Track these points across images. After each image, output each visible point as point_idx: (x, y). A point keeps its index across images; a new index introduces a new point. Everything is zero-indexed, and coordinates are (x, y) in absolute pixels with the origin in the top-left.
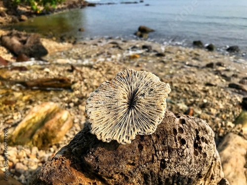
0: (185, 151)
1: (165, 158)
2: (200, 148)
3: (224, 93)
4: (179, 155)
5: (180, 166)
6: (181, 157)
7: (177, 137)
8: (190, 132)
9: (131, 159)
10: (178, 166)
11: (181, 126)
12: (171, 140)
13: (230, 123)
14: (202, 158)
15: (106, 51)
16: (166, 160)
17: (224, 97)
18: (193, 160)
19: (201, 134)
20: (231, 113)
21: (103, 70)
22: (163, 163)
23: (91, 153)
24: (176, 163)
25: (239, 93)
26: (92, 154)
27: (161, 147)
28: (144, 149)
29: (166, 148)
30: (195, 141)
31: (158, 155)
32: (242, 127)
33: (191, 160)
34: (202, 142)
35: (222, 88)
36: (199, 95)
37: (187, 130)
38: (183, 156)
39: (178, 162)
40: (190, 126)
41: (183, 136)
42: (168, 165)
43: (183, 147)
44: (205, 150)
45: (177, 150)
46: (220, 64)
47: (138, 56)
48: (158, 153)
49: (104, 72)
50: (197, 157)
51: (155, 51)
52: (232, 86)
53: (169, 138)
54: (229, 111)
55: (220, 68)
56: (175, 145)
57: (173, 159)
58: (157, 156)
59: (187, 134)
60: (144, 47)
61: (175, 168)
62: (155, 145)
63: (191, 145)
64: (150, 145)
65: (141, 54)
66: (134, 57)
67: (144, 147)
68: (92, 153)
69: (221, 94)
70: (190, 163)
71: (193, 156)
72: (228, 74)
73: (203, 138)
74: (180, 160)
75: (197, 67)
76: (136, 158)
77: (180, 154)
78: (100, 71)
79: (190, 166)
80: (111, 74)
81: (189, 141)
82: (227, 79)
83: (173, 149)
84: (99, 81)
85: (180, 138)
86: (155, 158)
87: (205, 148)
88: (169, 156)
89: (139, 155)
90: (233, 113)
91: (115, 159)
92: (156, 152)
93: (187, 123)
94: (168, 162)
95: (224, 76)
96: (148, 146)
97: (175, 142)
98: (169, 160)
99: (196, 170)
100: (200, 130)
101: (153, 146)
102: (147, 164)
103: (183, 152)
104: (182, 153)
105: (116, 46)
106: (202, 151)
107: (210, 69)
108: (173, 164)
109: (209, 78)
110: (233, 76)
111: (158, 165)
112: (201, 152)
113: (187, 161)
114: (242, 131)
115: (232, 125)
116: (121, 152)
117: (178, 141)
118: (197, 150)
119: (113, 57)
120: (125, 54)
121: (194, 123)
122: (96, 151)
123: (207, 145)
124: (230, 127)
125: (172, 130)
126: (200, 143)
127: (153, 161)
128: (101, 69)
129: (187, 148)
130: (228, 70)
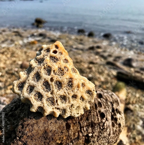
0: (105, 124)
1: (89, 133)
2: (116, 120)
3: (104, 69)
4: (100, 128)
5: (101, 139)
6: (102, 130)
7: (97, 111)
8: (107, 106)
9: (60, 140)
10: (100, 139)
11: (99, 100)
12: (93, 115)
14: (118, 129)
15: (10, 38)
16: (90, 135)
18: (112, 132)
19: (115, 106)
20: (109, 84)
21: (8, 54)
22: (86, 138)
23: (18, 138)
24: (98, 137)
26: (20, 140)
27: (85, 123)
28: (72, 128)
29: (89, 123)
30: (112, 114)
31: (83, 131)
33: (110, 131)
34: (117, 114)
35: (101, 65)
36: (85, 71)
37: (104, 104)
38: (104, 129)
39: (100, 136)
40: (106, 100)
41: (103, 110)
42: (92, 139)
43: (104, 121)
44: (119, 121)
45: (99, 124)
46: (98, 47)
47: (36, 42)
48: (83, 130)
49: (9, 56)
50: (114, 128)
51: (49, 38)
52: (109, 63)
53: (92, 114)
54: (108, 82)
55: (99, 50)
56: (97, 120)
57: (96, 134)
58: (82, 133)
59: (105, 108)
60: (41, 35)
61: (98, 141)
62: (81, 122)
63: (109, 118)
64: (76, 122)
65: (39, 41)
66: (33, 43)
67: (71, 126)
68: (20, 138)
69: (102, 70)
70: (109, 135)
71: (111, 128)
72: (106, 54)
73: (117, 110)
74: (101, 134)
75: (82, 50)
76: (64, 138)
77: (102, 128)
78: (6, 55)
79: (109, 138)
80: (15, 57)
81: (108, 114)
82: (105, 58)
83: (95, 124)
84: (5, 63)
85: (100, 112)
86: (81, 134)
87: (120, 119)
88: (92, 131)
89: (68, 134)
91: (44, 143)
92: (81, 129)
93: (104, 97)
94: (92, 136)
95: (102, 56)
96: (74, 124)
97: (97, 117)
98: (93, 135)
99: (113, 140)
100: (114, 103)
101: (79, 123)
102: (73, 141)
103: (104, 125)
104: (102, 127)
105: (18, 34)
106: (118, 122)
107: (91, 51)
108: (96, 138)
109: (92, 58)
111: (83, 141)
112: (116, 123)
113: (107, 133)
116: (50, 134)
117: (99, 116)
118: (114, 122)
119: (16, 43)
120: (26, 41)
121: (109, 96)
122: (25, 136)
123: (120, 115)
125: (94, 105)
126: (115, 115)
127: (78, 138)
128: (6, 53)
129: (107, 121)
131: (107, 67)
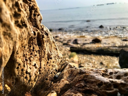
3: (62, 48)
13: (67, 59)
17: (62, 49)
20: (67, 55)
25: (68, 46)
32: (73, 58)
35: (60, 46)
52: (64, 44)
54: (66, 54)
55: (57, 38)
69: (61, 48)
72: (62, 40)
82: (62, 42)
90: (68, 54)
95: (60, 41)
110: (64, 40)
114: (73, 60)
115: (69, 59)
124: (67, 60)
130: (61, 39)
131: (64, 46)
